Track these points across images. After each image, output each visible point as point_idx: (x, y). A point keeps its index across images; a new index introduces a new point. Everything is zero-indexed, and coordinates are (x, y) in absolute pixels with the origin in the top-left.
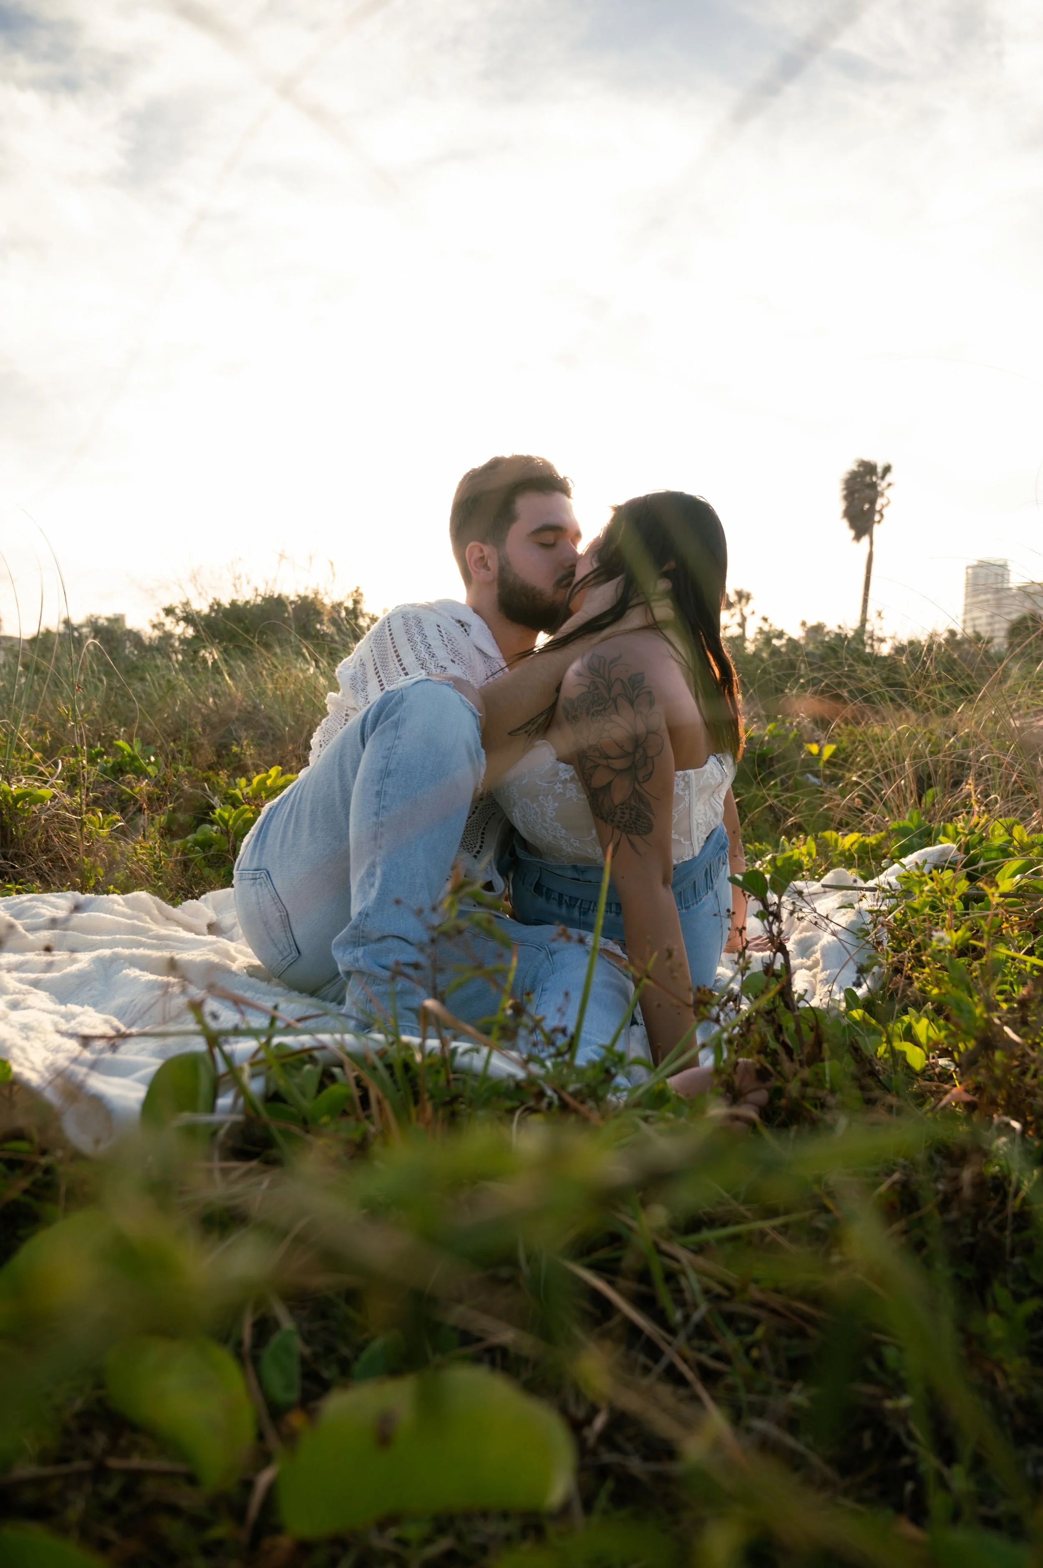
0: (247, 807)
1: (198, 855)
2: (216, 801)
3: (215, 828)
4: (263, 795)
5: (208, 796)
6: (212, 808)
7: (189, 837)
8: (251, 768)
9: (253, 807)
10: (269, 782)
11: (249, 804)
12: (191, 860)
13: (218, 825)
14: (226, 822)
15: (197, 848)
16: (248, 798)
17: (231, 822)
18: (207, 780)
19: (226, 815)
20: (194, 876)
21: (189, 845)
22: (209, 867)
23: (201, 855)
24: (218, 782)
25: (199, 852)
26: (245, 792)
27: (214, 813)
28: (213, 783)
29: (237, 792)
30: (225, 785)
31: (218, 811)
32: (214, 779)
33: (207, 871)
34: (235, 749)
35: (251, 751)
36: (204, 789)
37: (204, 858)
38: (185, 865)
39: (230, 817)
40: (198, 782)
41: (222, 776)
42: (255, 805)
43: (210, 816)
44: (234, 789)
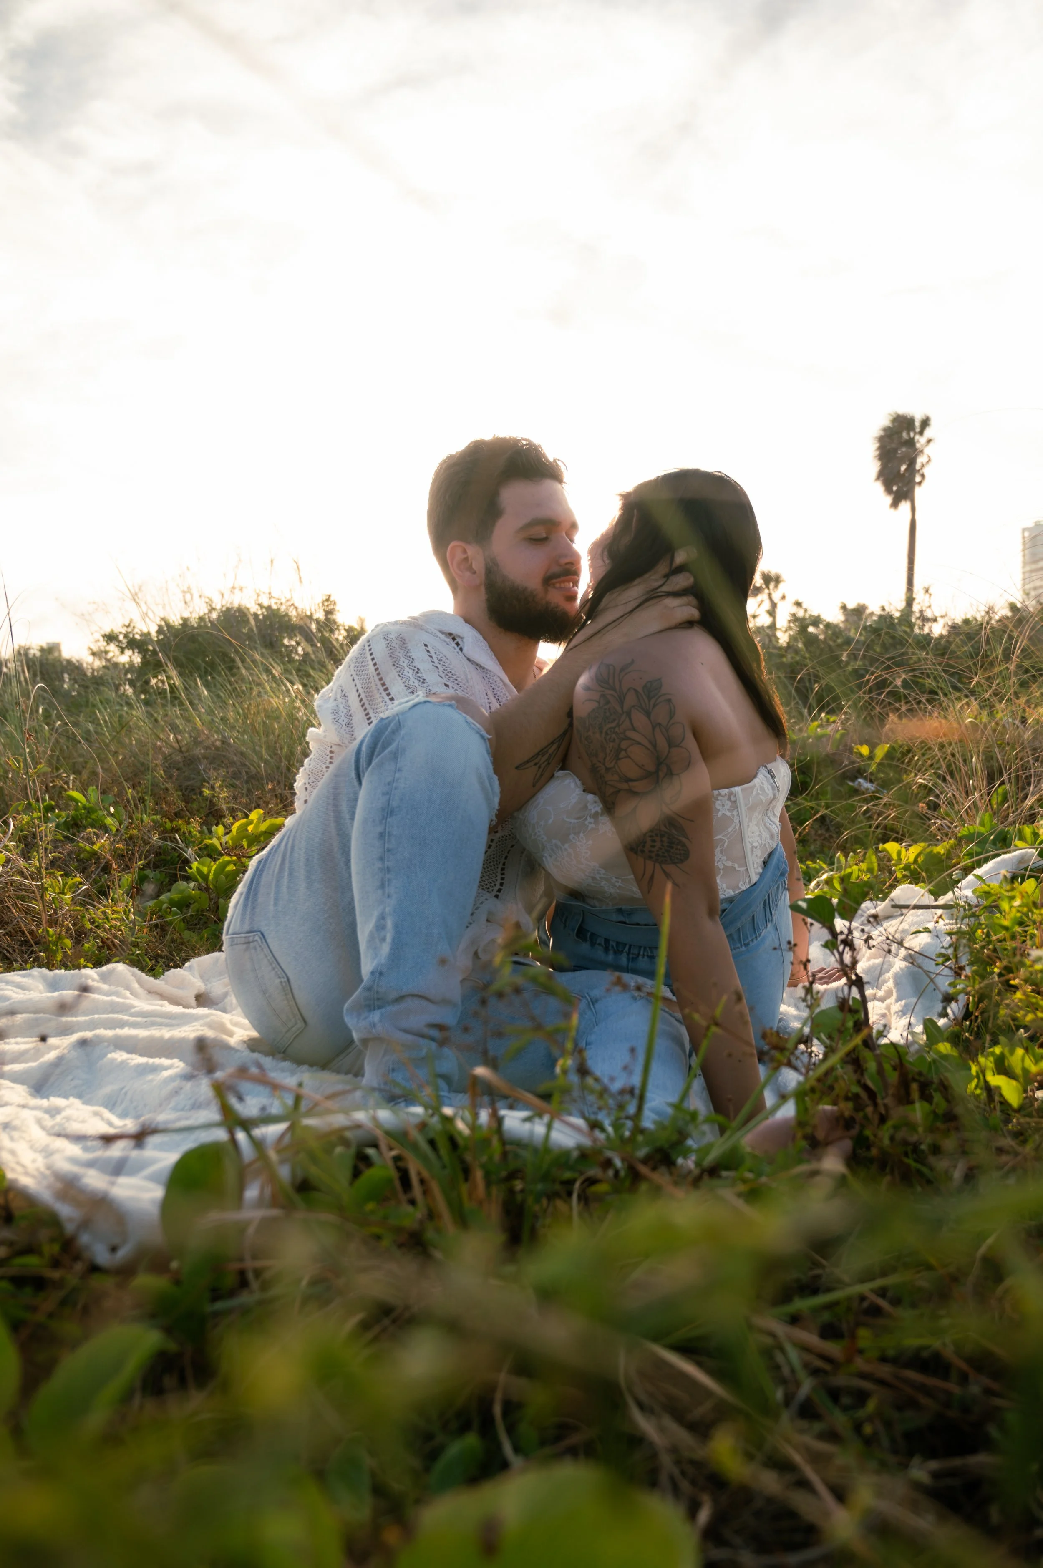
0: (227, 858)
1: (175, 917)
2: (190, 853)
3: (192, 884)
4: (245, 843)
5: (181, 849)
6: (187, 862)
7: (163, 897)
8: (228, 813)
9: (234, 858)
10: (250, 828)
11: (231, 856)
12: (169, 923)
13: (196, 880)
14: (205, 878)
15: (174, 909)
16: (227, 848)
17: (211, 877)
18: (177, 830)
19: (205, 870)
20: (173, 941)
21: (165, 906)
22: (189, 929)
23: (179, 917)
24: (190, 832)
25: (176, 914)
26: (223, 841)
27: (191, 868)
28: (184, 833)
29: (215, 841)
30: (198, 835)
31: (195, 865)
32: (184, 828)
33: (187, 935)
34: (207, 792)
35: (225, 793)
36: (175, 841)
37: (183, 920)
38: (161, 929)
39: (209, 872)
40: (166, 834)
41: (195, 826)
42: (236, 855)
43: (186, 871)
44: (210, 839)
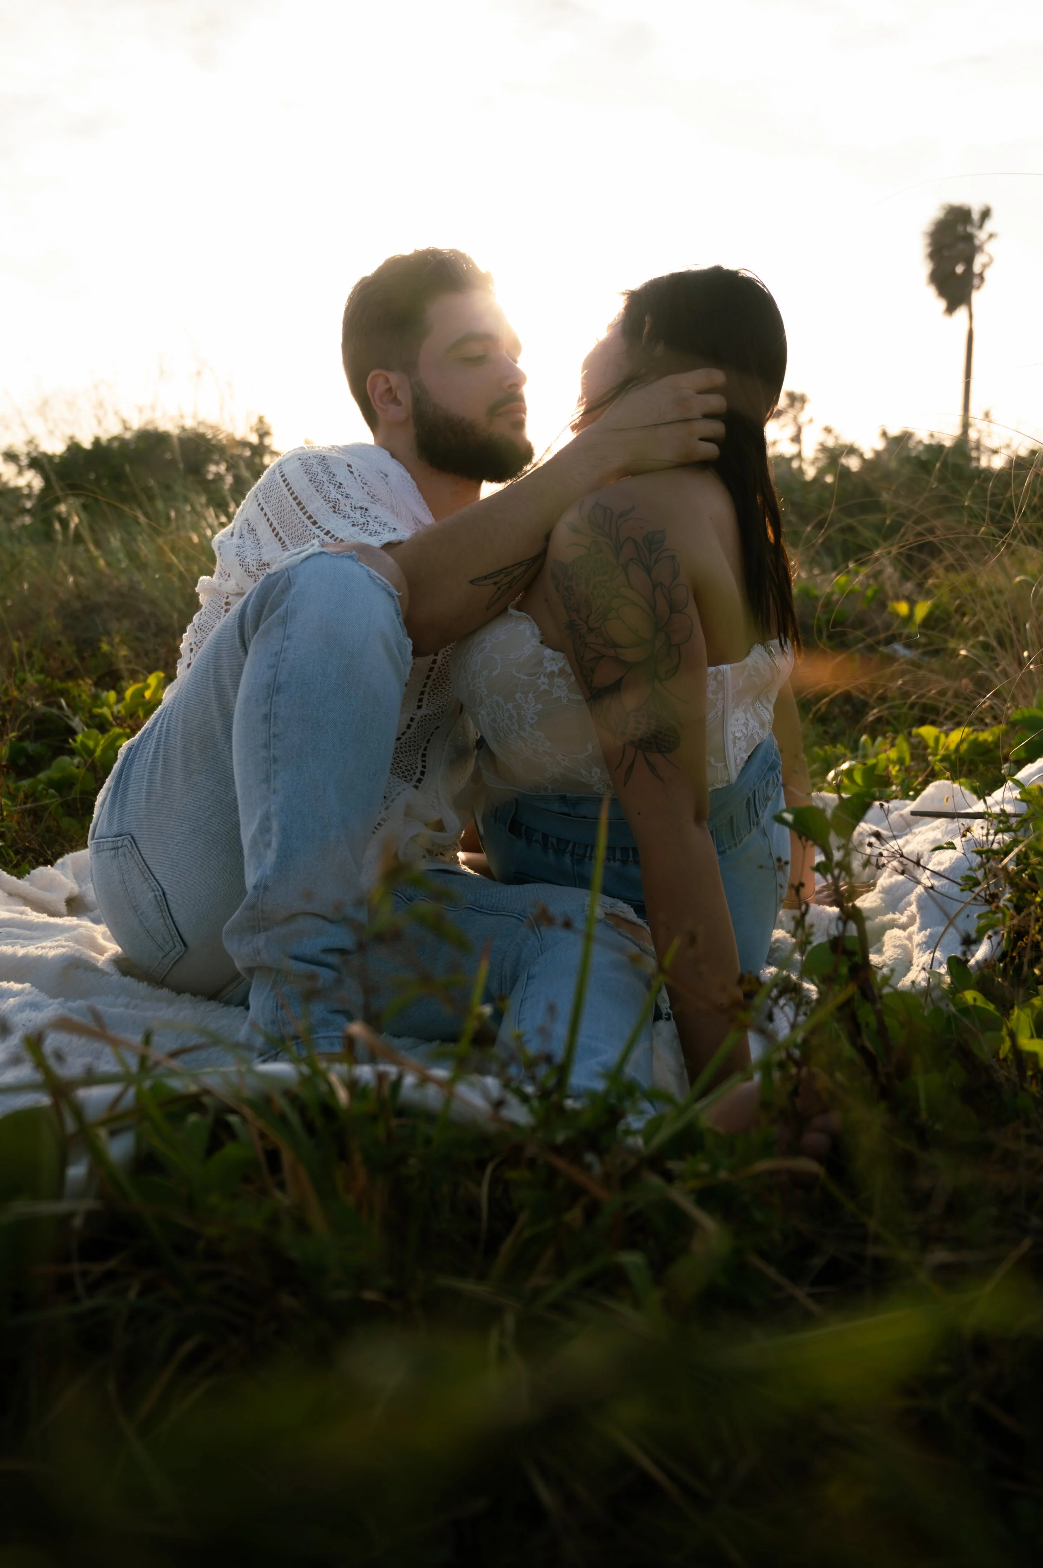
0: (117, 730)
1: (52, 800)
2: (76, 722)
3: (76, 760)
4: (141, 713)
5: (68, 717)
6: (73, 732)
7: (42, 776)
8: (126, 674)
9: (128, 730)
10: (148, 694)
11: (120, 725)
12: (45, 808)
13: (79, 756)
14: (91, 752)
15: (52, 791)
16: (119, 718)
17: (95, 753)
18: (63, 693)
19: (91, 744)
20: (48, 830)
21: (41, 787)
22: (70, 815)
23: (58, 800)
24: (80, 696)
25: (53, 796)
26: (115, 709)
27: (75, 740)
28: (73, 697)
29: (105, 711)
30: (88, 701)
31: (79, 738)
32: (75, 692)
34: (104, 647)
35: (124, 652)
36: (60, 707)
37: (62, 805)
38: (36, 814)
39: (97, 745)
40: (50, 698)
41: (85, 688)
42: (129, 727)
43: (69, 743)
44: (101, 707)
